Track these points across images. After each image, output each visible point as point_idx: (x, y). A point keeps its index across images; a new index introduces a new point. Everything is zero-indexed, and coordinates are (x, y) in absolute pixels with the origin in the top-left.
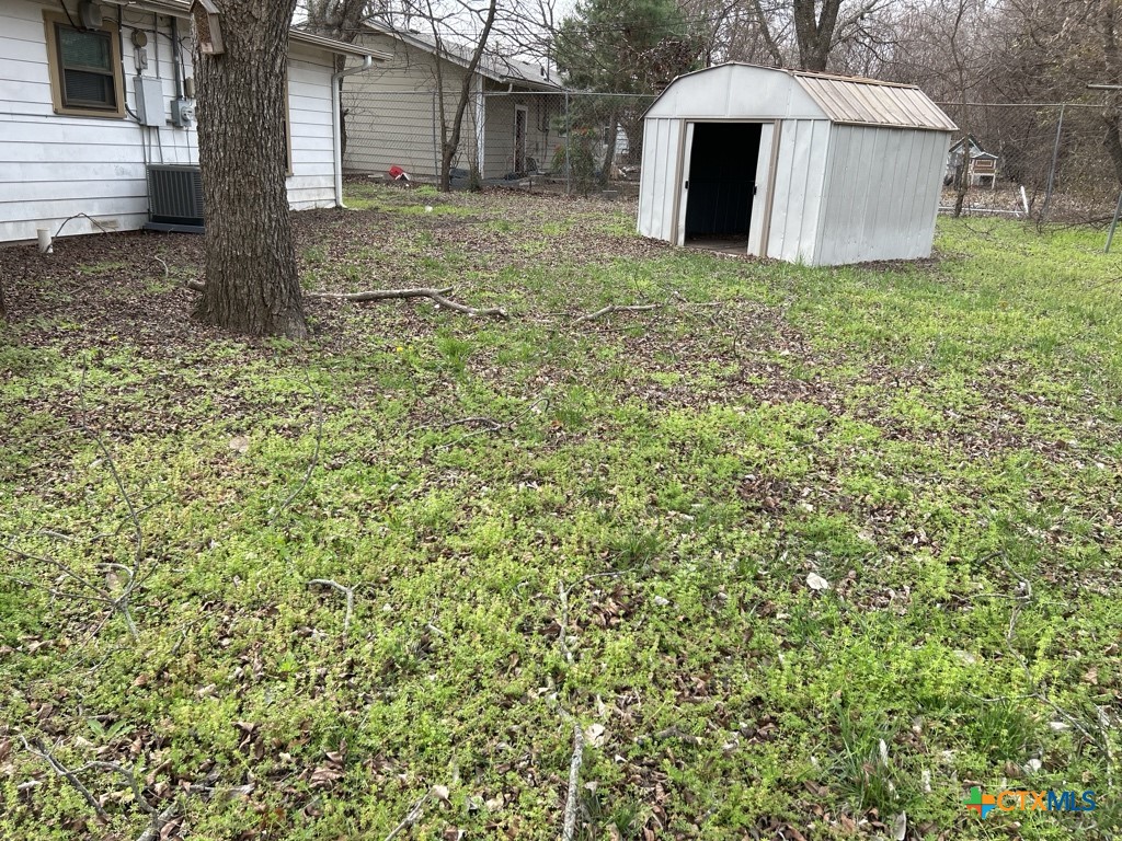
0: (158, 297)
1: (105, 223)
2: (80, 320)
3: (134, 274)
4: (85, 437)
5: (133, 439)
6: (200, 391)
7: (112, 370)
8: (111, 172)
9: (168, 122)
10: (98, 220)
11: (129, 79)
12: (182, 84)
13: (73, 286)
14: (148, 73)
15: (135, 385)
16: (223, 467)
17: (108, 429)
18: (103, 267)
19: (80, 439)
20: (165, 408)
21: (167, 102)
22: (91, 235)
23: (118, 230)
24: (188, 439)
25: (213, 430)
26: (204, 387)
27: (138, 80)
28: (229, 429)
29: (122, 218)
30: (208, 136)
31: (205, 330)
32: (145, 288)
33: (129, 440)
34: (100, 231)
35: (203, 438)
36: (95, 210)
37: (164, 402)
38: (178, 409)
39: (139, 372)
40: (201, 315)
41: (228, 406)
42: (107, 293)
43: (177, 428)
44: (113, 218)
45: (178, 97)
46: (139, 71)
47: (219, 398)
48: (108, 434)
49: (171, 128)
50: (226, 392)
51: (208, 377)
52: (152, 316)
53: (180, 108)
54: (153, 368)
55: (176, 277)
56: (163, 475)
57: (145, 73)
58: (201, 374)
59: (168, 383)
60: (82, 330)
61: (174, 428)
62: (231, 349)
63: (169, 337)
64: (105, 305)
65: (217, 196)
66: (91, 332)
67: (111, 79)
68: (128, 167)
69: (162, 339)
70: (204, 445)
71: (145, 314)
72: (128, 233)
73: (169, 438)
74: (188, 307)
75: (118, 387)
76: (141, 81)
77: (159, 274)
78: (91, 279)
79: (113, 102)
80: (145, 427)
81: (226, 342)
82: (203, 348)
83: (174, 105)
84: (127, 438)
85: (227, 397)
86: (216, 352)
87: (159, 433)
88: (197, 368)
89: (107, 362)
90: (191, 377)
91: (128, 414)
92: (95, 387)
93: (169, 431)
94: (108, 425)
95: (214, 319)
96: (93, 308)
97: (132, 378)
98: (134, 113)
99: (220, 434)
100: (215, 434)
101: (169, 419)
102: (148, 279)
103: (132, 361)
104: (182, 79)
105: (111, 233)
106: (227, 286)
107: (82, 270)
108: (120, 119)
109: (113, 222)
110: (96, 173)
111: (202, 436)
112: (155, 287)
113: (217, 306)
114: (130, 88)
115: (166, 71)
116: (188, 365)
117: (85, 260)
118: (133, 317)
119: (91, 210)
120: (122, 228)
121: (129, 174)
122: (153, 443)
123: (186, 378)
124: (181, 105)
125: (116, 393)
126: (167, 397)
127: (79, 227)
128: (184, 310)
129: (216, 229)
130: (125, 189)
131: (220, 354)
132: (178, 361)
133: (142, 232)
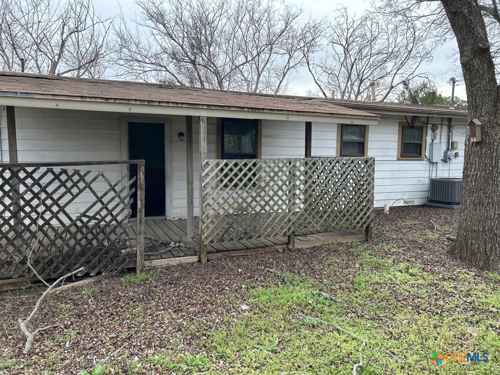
0: (431, 241)
1: (409, 202)
2: (400, 247)
3: (421, 227)
4: (401, 307)
5: (421, 313)
6: (452, 295)
7: (412, 275)
8: (415, 181)
9: (442, 160)
10: (406, 200)
11: (428, 144)
12: (450, 144)
13: (396, 231)
14: (437, 141)
15: (422, 285)
16: (464, 342)
17: (410, 305)
18: (409, 223)
19: (399, 308)
20: (435, 301)
21: (442, 152)
22: (403, 206)
23: (414, 204)
24: (446, 320)
25: (459, 319)
26: (454, 293)
27: (432, 144)
28: (467, 320)
29: (416, 200)
30: (468, 176)
31: (453, 261)
32: (425, 235)
33: (419, 313)
34: (407, 205)
35: (453, 321)
36: (406, 197)
37: (435, 297)
38: (441, 303)
39: (424, 278)
40: (451, 253)
41: (466, 307)
42: (410, 235)
43: (441, 312)
44: (413, 200)
45: (448, 149)
46: (433, 141)
47: (462, 302)
48: (410, 307)
49: (443, 162)
50: (465, 299)
51: (455, 288)
52: (428, 250)
53: (448, 154)
54: (430, 278)
55: (439, 231)
56: (435, 337)
57: (435, 141)
58: (452, 286)
59: (436, 287)
60: (400, 253)
61: (439, 312)
62: (468, 275)
63: (436, 262)
64: (409, 242)
65: (468, 202)
66: (404, 254)
67: (421, 145)
68: (422, 179)
69: (434, 263)
70: (454, 326)
71: (425, 248)
72: (418, 206)
73: (437, 317)
74: (445, 247)
75: (415, 284)
76: (433, 144)
77: (432, 228)
78: (403, 228)
79: (420, 154)
80: (426, 308)
81: (464, 270)
82: (453, 271)
83: (445, 153)
84: (418, 312)
85: (465, 301)
86: (459, 275)
87: (433, 313)
88: (450, 282)
89: (410, 271)
90: (447, 286)
91: (419, 300)
92: (405, 282)
93: (437, 314)
94: (411, 303)
95: (458, 256)
96: (404, 242)
97: (421, 281)
98: (428, 157)
99: (462, 322)
100: (459, 321)
101: (437, 307)
102: (427, 230)
103: (420, 272)
104: (451, 142)
105: (411, 206)
106: (468, 242)
107: (401, 223)
108: (422, 160)
109: (413, 201)
110: (409, 182)
111: (453, 320)
112: (430, 235)
113: (461, 251)
114: (428, 147)
115: (444, 139)
116: (445, 279)
117: (401, 218)
118: (420, 249)
119: (405, 196)
120: (416, 204)
121: (422, 182)
122: (430, 317)
123: (445, 287)
124: (449, 153)
125: (414, 287)
126: (436, 295)
127: (399, 203)
128: (443, 248)
129: (465, 216)
130: (420, 188)
131: (462, 276)
132: (441, 276)
133: (424, 206)
